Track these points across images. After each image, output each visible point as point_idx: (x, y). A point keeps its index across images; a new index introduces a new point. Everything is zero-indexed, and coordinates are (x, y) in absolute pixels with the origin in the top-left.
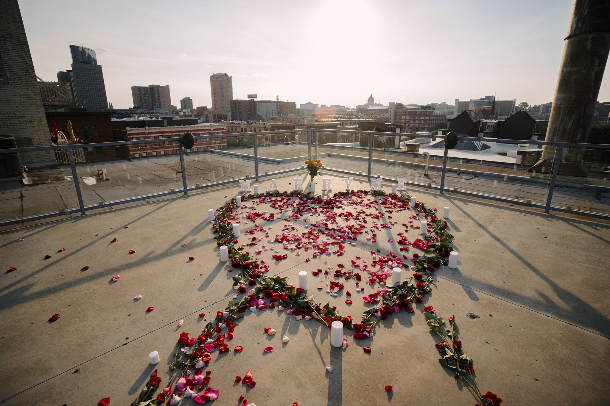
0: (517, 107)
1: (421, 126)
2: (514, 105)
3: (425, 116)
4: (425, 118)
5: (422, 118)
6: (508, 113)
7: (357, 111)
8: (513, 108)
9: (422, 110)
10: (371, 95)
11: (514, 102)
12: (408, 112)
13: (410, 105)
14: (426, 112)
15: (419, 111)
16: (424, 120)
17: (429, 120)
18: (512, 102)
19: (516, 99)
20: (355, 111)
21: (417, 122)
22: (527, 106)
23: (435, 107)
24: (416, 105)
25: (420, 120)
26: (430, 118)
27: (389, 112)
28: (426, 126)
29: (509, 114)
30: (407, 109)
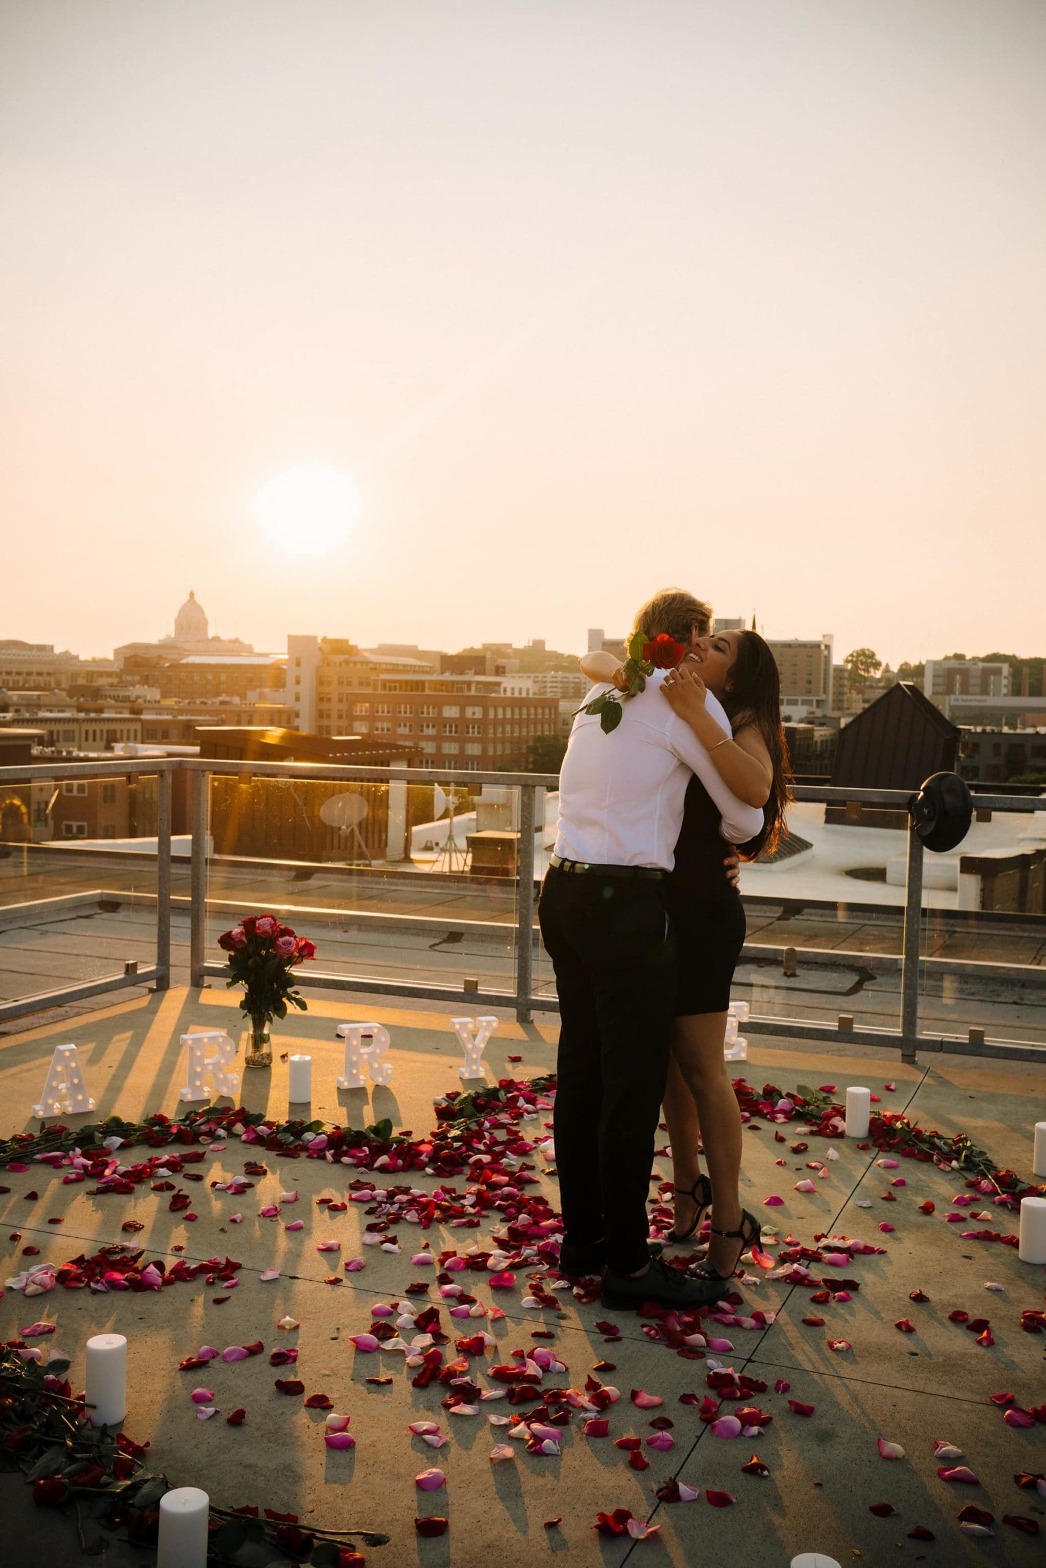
0: (839, 670)
1: (451, 748)
2: (828, 659)
3: (464, 703)
4: (463, 712)
5: (451, 712)
6: (809, 692)
7: (122, 672)
8: (826, 671)
9: (447, 677)
10: (192, 594)
11: (828, 647)
12: (384, 683)
13: (384, 650)
14: (469, 684)
15: (435, 677)
16: (461, 725)
17: (483, 723)
18: (816, 646)
19: (831, 636)
20: (110, 675)
21: (430, 731)
22: (877, 665)
23: (501, 662)
24: (412, 651)
25: (441, 723)
26: (486, 713)
27: (290, 680)
28: (473, 749)
29: (814, 699)
30: (376, 668)
